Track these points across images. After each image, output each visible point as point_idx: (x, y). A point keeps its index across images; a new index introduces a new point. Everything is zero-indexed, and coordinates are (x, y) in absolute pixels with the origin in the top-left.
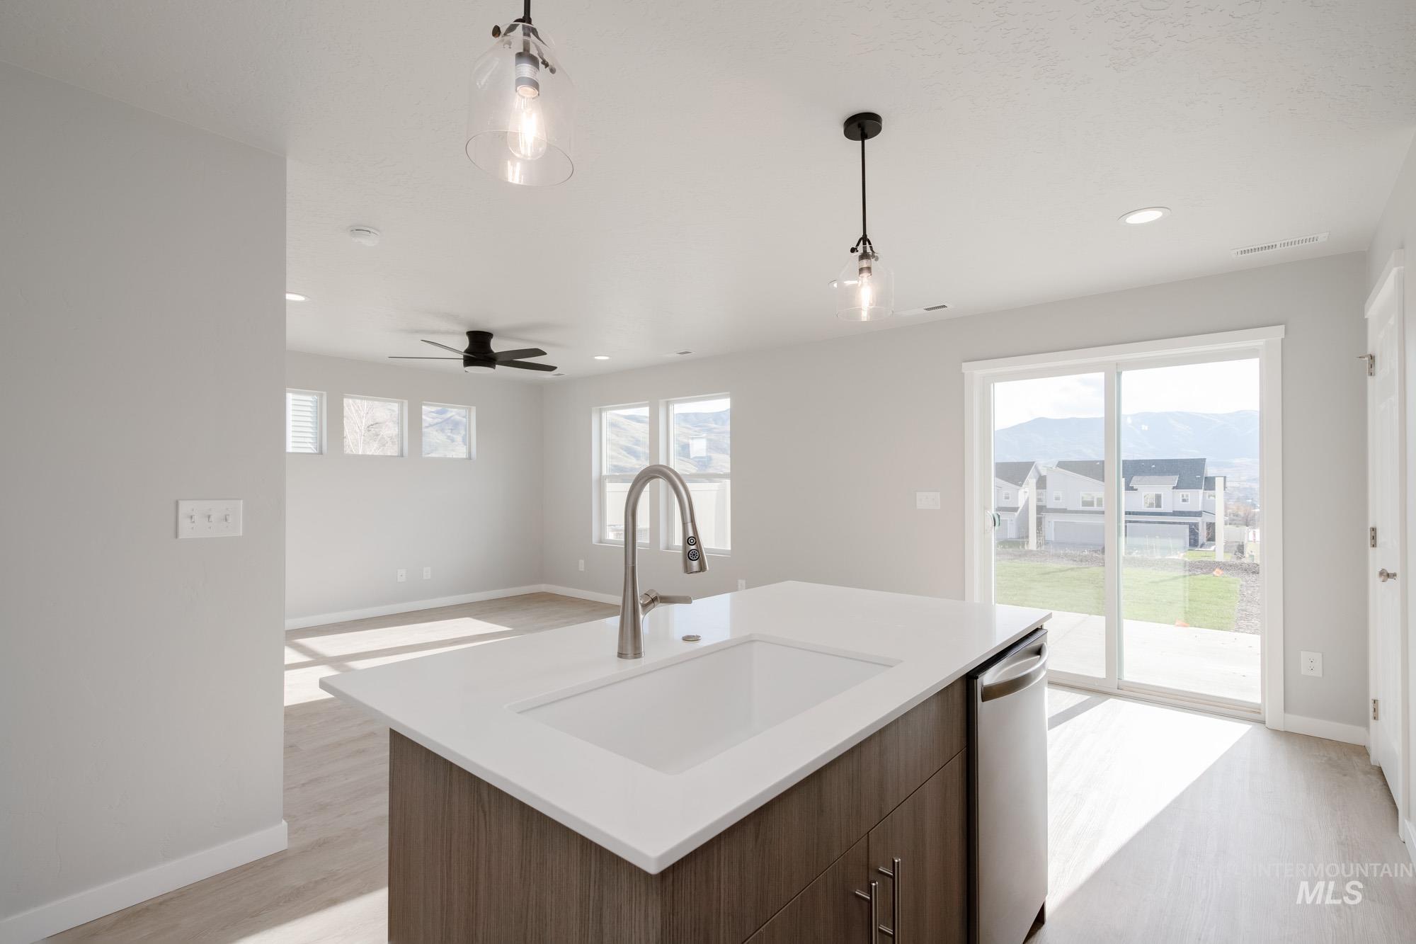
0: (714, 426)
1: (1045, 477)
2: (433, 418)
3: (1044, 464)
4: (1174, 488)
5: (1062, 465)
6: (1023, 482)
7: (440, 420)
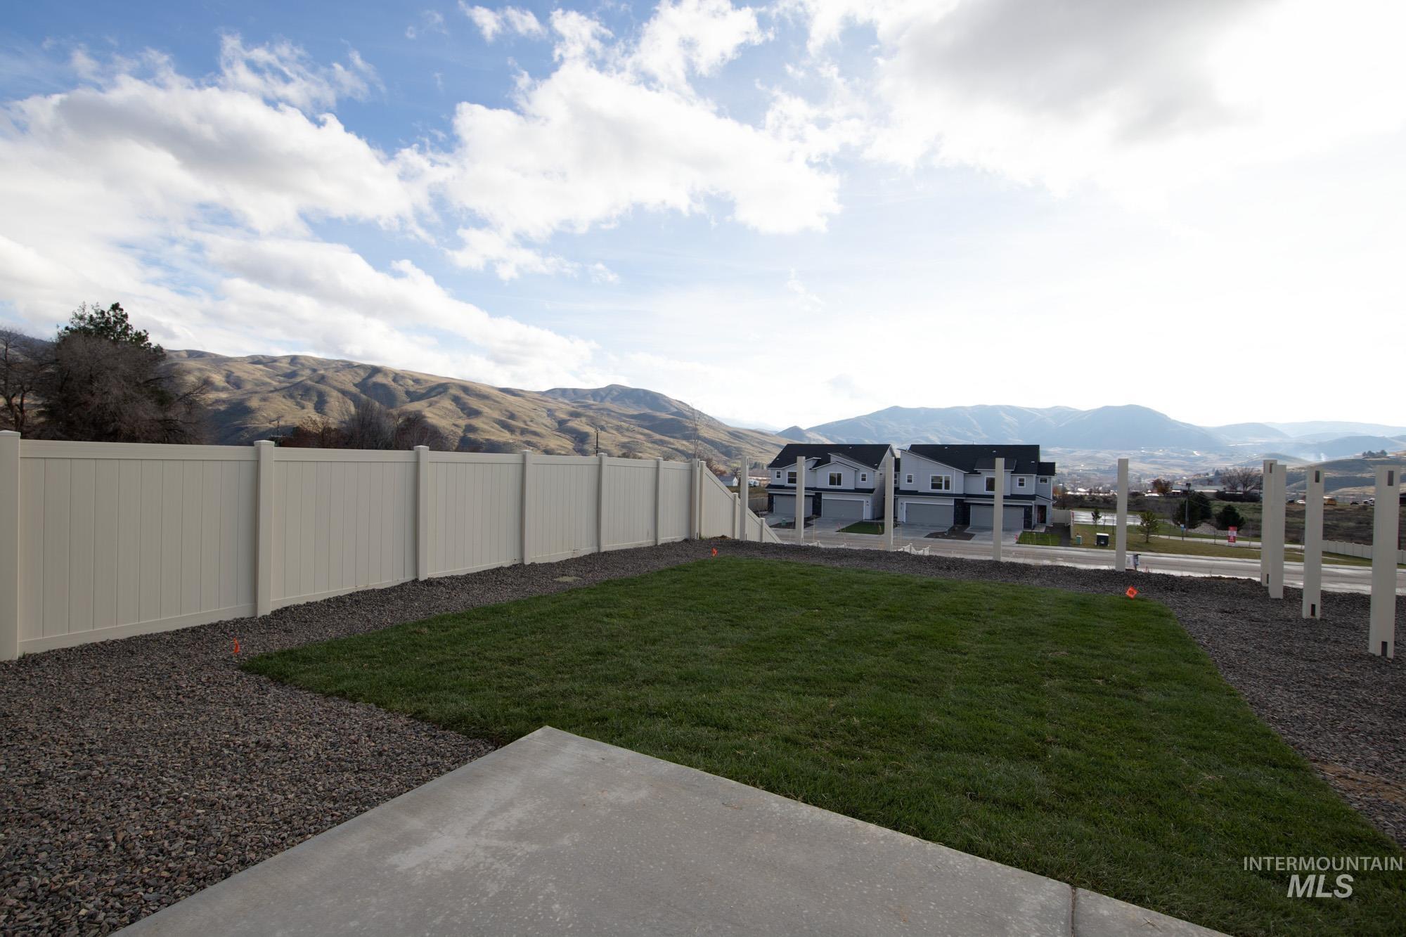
0: (592, 402)
1: (899, 459)
2: (280, 382)
3: (897, 448)
4: (1012, 472)
5: (916, 449)
6: (879, 464)
7: (288, 385)
